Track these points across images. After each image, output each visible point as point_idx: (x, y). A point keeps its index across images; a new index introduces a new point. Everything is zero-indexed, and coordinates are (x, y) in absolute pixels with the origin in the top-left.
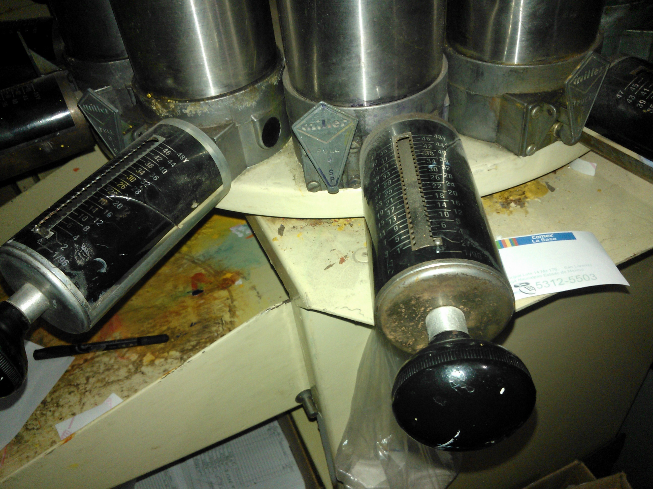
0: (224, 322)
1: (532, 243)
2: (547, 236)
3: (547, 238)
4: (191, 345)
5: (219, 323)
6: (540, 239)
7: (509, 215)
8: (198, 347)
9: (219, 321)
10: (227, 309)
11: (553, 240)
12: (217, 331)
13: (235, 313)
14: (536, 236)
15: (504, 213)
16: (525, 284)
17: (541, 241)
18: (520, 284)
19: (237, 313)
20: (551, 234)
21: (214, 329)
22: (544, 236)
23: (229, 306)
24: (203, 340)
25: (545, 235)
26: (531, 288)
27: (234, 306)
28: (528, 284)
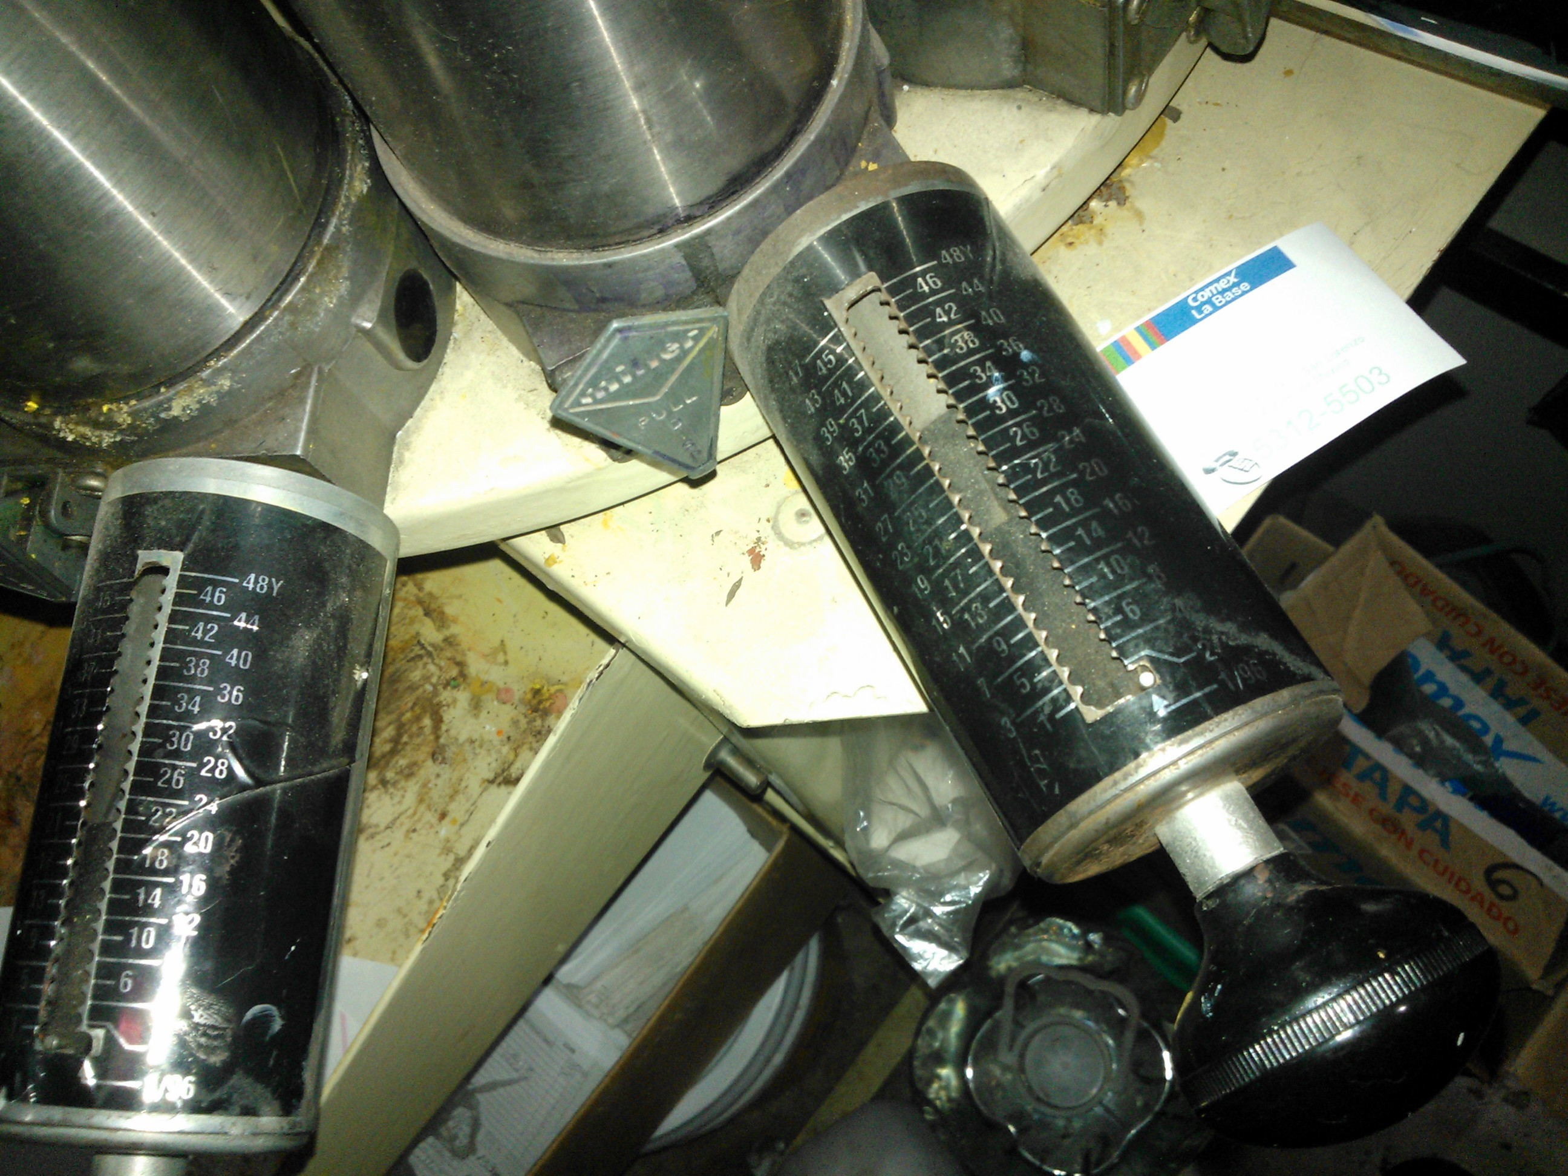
0: (430, 649)
1: (1197, 321)
2: (1222, 285)
3: (1225, 291)
4: (386, 741)
5: (420, 657)
6: (1209, 301)
7: (1100, 243)
8: (405, 739)
9: (417, 650)
10: (420, 611)
11: (1244, 293)
12: (427, 678)
13: (442, 613)
14: (1196, 292)
15: (1087, 242)
16: (1228, 458)
17: (1216, 309)
18: (1217, 461)
19: (449, 610)
20: (1229, 274)
21: (416, 675)
22: (1216, 285)
23: (420, 602)
24: (408, 715)
25: (1217, 280)
26: (1247, 465)
27: (430, 594)
28: (1234, 454)
